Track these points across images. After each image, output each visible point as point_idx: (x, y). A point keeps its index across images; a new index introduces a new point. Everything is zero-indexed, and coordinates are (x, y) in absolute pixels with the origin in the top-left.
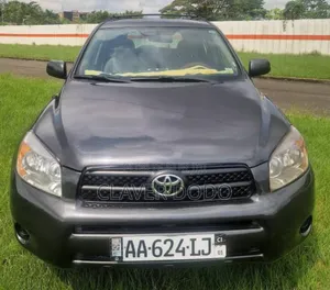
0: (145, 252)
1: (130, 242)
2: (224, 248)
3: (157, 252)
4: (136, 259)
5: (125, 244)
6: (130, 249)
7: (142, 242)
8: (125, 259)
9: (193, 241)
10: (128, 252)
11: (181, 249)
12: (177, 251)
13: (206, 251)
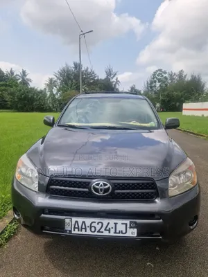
0: (85, 229)
1: (77, 222)
2: (135, 230)
3: (93, 229)
4: (80, 233)
5: (73, 223)
6: (76, 226)
7: (84, 222)
8: (73, 232)
9: (116, 224)
10: (75, 228)
11: (108, 229)
12: (105, 230)
13: (124, 231)
